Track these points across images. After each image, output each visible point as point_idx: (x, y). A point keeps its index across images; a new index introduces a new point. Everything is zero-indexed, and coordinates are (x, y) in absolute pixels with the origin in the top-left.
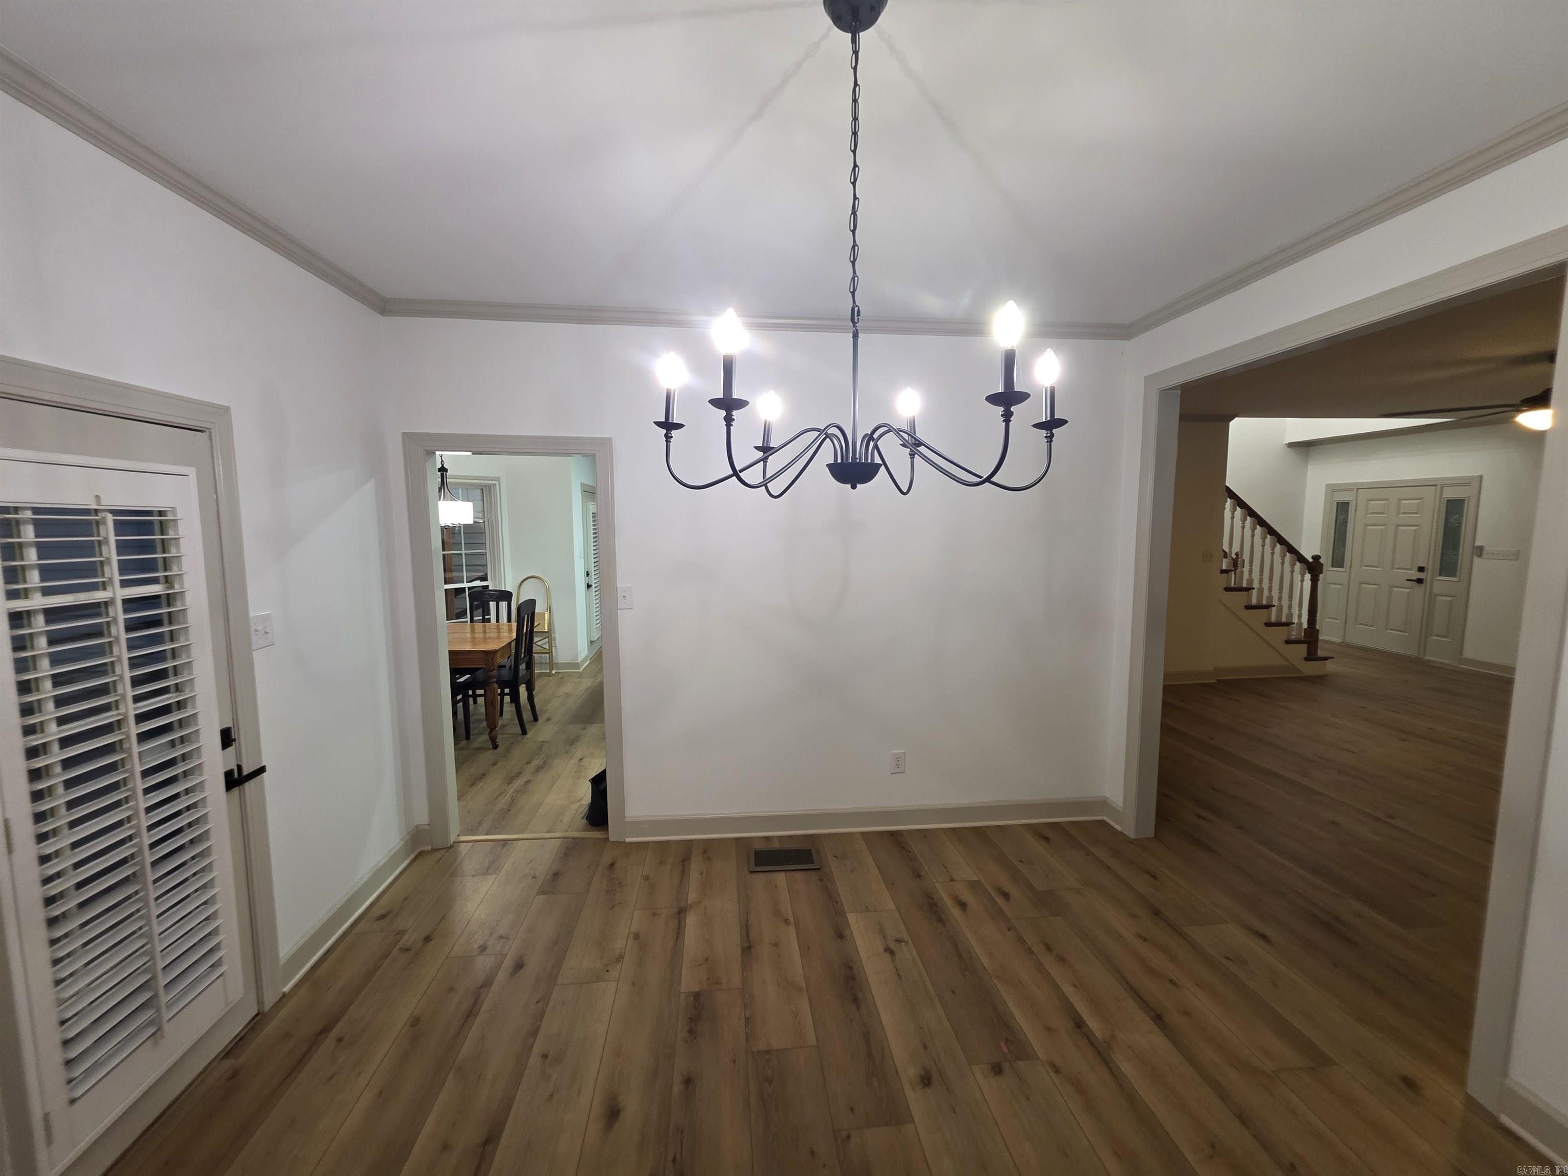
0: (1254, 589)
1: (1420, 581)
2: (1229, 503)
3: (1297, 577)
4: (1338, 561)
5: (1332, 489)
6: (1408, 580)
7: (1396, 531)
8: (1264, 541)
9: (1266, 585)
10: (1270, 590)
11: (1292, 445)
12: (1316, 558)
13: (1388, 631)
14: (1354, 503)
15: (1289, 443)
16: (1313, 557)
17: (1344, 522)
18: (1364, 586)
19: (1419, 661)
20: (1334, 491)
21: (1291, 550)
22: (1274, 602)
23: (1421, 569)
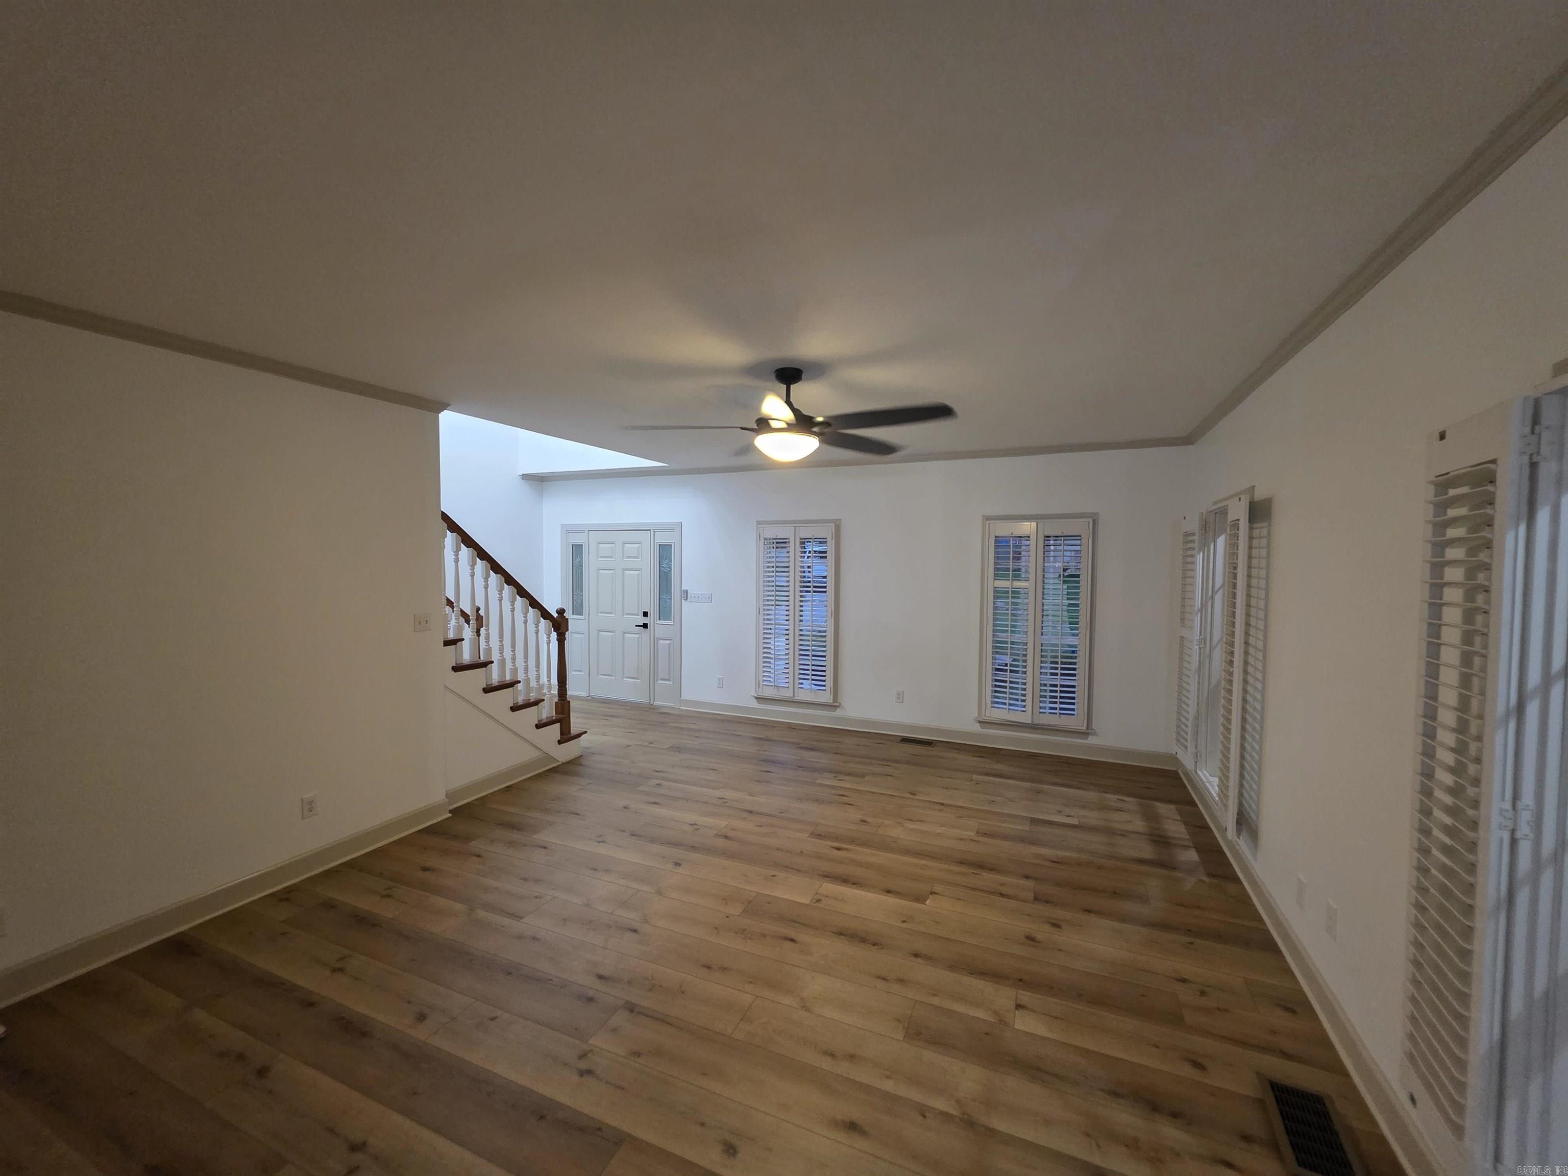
0: (492, 662)
1: (645, 626)
2: (450, 538)
3: (543, 637)
4: (578, 609)
5: (568, 530)
6: (636, 626)
7: (623, 574)
8: (501, 594)
9: (508, 654)
10: (514, 659)
11: (526, 477)
12: (561, 612)
13: (624, 679)
14: (587, 543)
15: (523, 475)
16: (557, 612)
17: (580, 566)
18: (602, 633)
19: (651, 708)
20: (569, 532)
21: (534, 603)
22: (519, 677)
23: (645, 614)
